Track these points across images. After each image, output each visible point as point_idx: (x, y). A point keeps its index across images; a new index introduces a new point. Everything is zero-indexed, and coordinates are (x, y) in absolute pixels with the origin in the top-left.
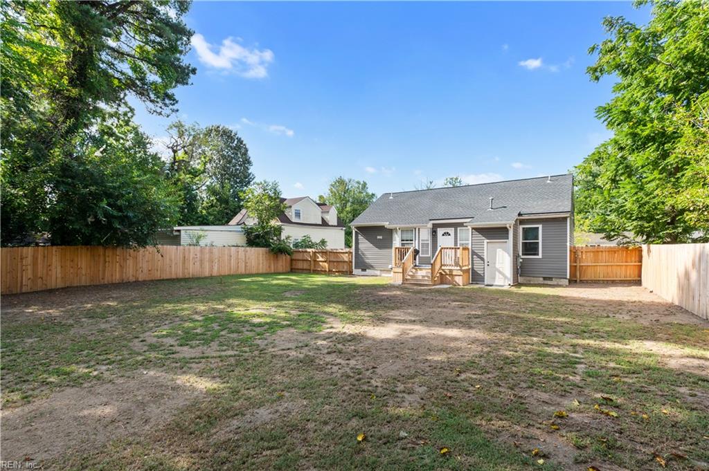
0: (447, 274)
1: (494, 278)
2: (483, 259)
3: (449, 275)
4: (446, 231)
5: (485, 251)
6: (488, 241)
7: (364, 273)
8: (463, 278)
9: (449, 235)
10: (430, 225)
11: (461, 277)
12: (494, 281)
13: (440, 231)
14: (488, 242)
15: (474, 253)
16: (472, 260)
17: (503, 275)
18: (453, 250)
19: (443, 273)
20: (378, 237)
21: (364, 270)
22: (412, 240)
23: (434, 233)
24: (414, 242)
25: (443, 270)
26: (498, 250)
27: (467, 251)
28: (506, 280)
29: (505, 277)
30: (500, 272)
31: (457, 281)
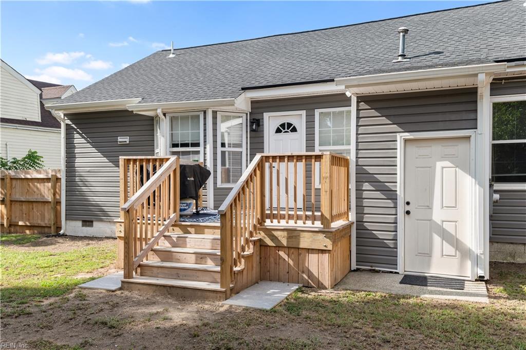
0: (279, 247)
1: (427, 255)
2: (391, 195)
3: (288, 249)
4: (286, 120)
5: (399, 170)
6: (408, 135)
7: (88, 231)
8: (332, 262)
9: (294, 130)
10: (243, 102)
11: (326, 256)
12: (429, 265)
13: (271, 121)
14: (406, 141)
15: (363, 176)
16: (359, 198)
17: (456, 243)
18: (301, 165)
19: (269, 242)
20: (120, 139)
21: (88, 223)
22: (197, 145)
23: (255, 125)
24: (201, 149)
25: (269, 232)
26: (439, 165)
27: (343, 170)
28: (469, 264)
29: (464, 253)
30: (447, 237)
31: (314, 271)
